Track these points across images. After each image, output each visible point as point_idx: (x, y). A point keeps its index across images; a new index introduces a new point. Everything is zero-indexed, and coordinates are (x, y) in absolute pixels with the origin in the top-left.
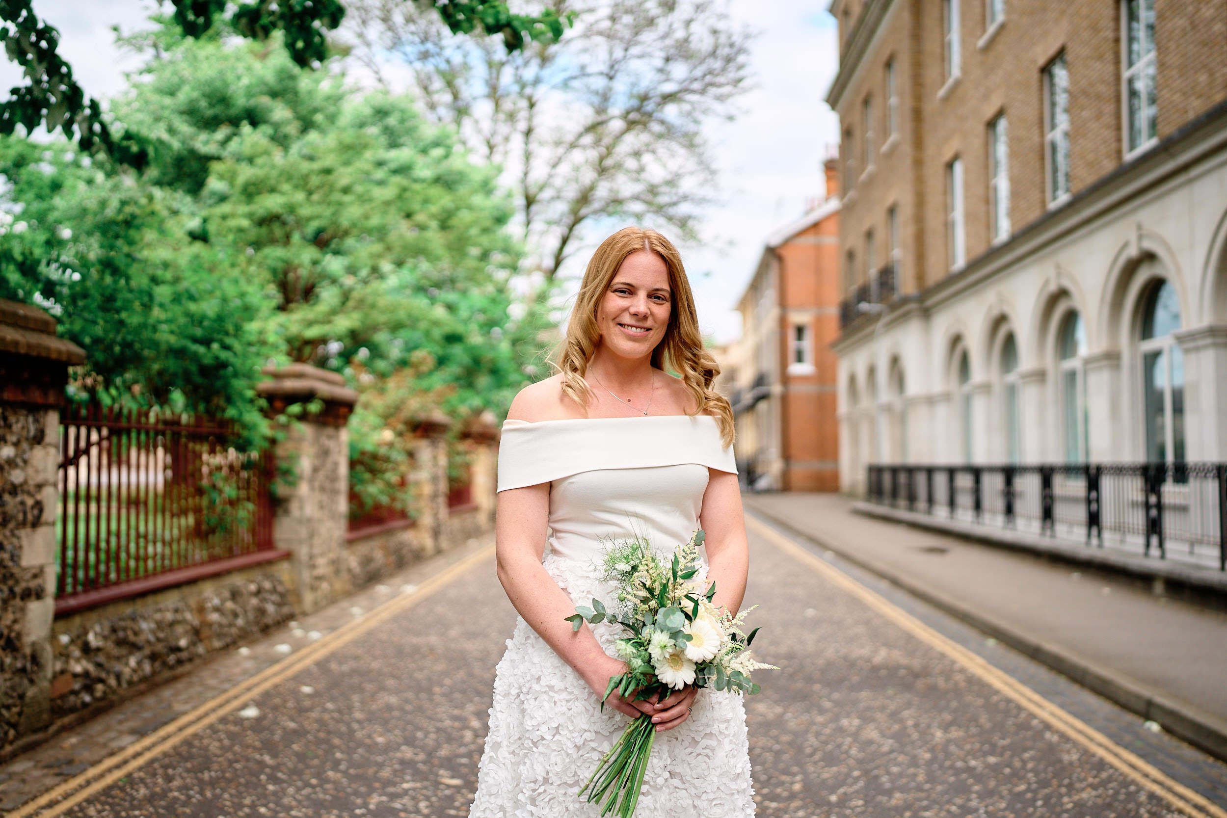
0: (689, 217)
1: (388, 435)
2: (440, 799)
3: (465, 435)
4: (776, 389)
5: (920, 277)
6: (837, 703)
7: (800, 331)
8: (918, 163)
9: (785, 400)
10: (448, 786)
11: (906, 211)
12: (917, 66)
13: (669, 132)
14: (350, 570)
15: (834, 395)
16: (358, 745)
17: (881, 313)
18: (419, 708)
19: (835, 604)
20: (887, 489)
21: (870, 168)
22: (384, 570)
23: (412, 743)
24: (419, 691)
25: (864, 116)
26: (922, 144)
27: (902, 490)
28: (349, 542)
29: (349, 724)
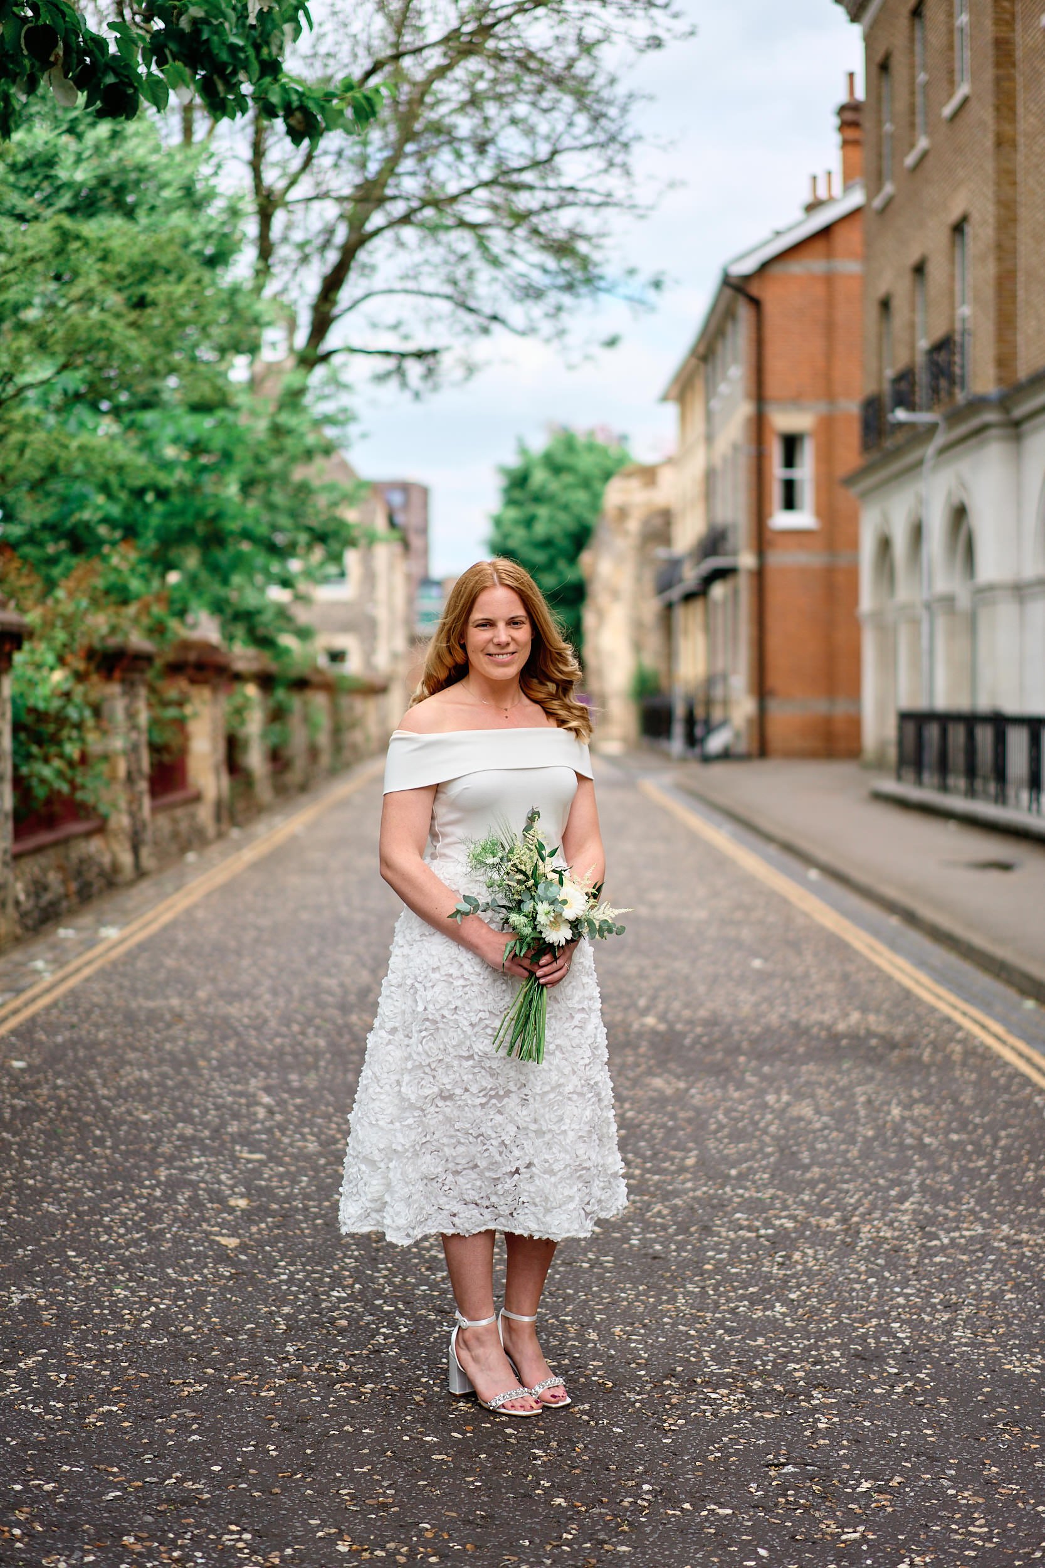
0: (574, 235)
1: (61, 679)
2: (241, 1172)
4: (746, 560)
5: (1005, 361)
6: (764, 1078)
7: (791, 444)
8: (1005, 143)
9: (760, 575)
10: (249, 1161)
11: (981, 234)
14: (17, 903)
15: (853, 573)
16: (119, 1122)
17: (932, 428)
18: (186, 1084)
19: (799, 953)
20: (931, 755)
21: (923, 143)
22: (64, 904)
23: (189, 1119)
24: (177, 1065)
25: (912, 40)
26: (1012, 109)
27: (957, 757)
28: (17, 857)
29: (96, 1101)
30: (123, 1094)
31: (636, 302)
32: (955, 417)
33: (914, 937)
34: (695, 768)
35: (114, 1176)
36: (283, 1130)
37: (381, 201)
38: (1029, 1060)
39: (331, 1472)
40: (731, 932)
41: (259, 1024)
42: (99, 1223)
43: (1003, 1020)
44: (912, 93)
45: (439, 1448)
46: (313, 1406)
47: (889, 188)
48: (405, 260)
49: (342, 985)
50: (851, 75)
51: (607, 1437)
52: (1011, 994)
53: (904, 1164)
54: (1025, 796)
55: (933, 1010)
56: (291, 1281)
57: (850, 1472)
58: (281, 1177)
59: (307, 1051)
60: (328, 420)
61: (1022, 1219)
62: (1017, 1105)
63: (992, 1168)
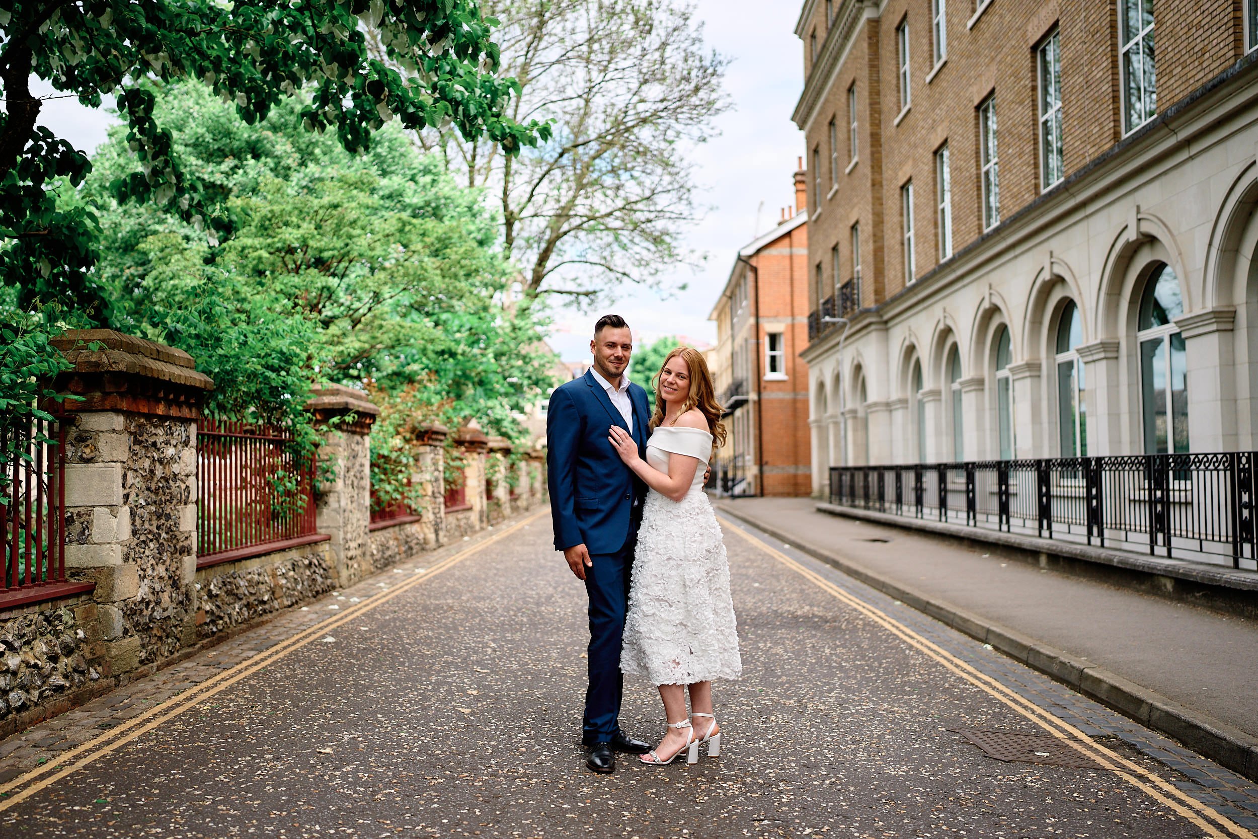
0: (663, 233)
1: (397, 442)
2: (476, 678)
3: (459, 443)
4: (753, 396)
5: (879, 291)
7: (774, 339)
8: (876, 185)
9: (759, 403)
10: (480, 673)
11: (866, 230)
12: (875, 93)
13: (642, 152)
14: (372, 555)
15: (806, 402)
16: (413, 655)
17: (844, 325)
18: (451, 638)
19: (778, 581)
20: (846, 489)
21: (836, 187)
22: (398, 557)
23: (452, 654)
24: (447, 629)
25: (830, 137)
26: (880, 167)
27: (860, 491)
28: (372, 531)
29: (403, 645)
30: (417, 642)
31: (695, 266)
32: (854, 320)
33: (838, 573)
34: (728, 502)
35: (408, 679)
36: (500, 659)
37: (568, 217)
38: (897, 628)
39: (509, 823)
40: (744, 571)
41: (493, 611)
42: (397, 702)
43: (884, 610)
44: (830, 163)
45: (571, 811)
46: (503, 790)
47: (819, 210)
48: (579, 247)
49: (538, 594)
50: (800, 158)
51: (665, 806)
52: (888, 598)
53: (832, 675)
54: (894, 506)
55: (848, 605)
56: (497, 729)
57: (800, 824)
58: (497, 680)
59: (517, 623)
60: (540, 323)
61: (894, 701)
62: (892, 648)
63: (878, 677)
